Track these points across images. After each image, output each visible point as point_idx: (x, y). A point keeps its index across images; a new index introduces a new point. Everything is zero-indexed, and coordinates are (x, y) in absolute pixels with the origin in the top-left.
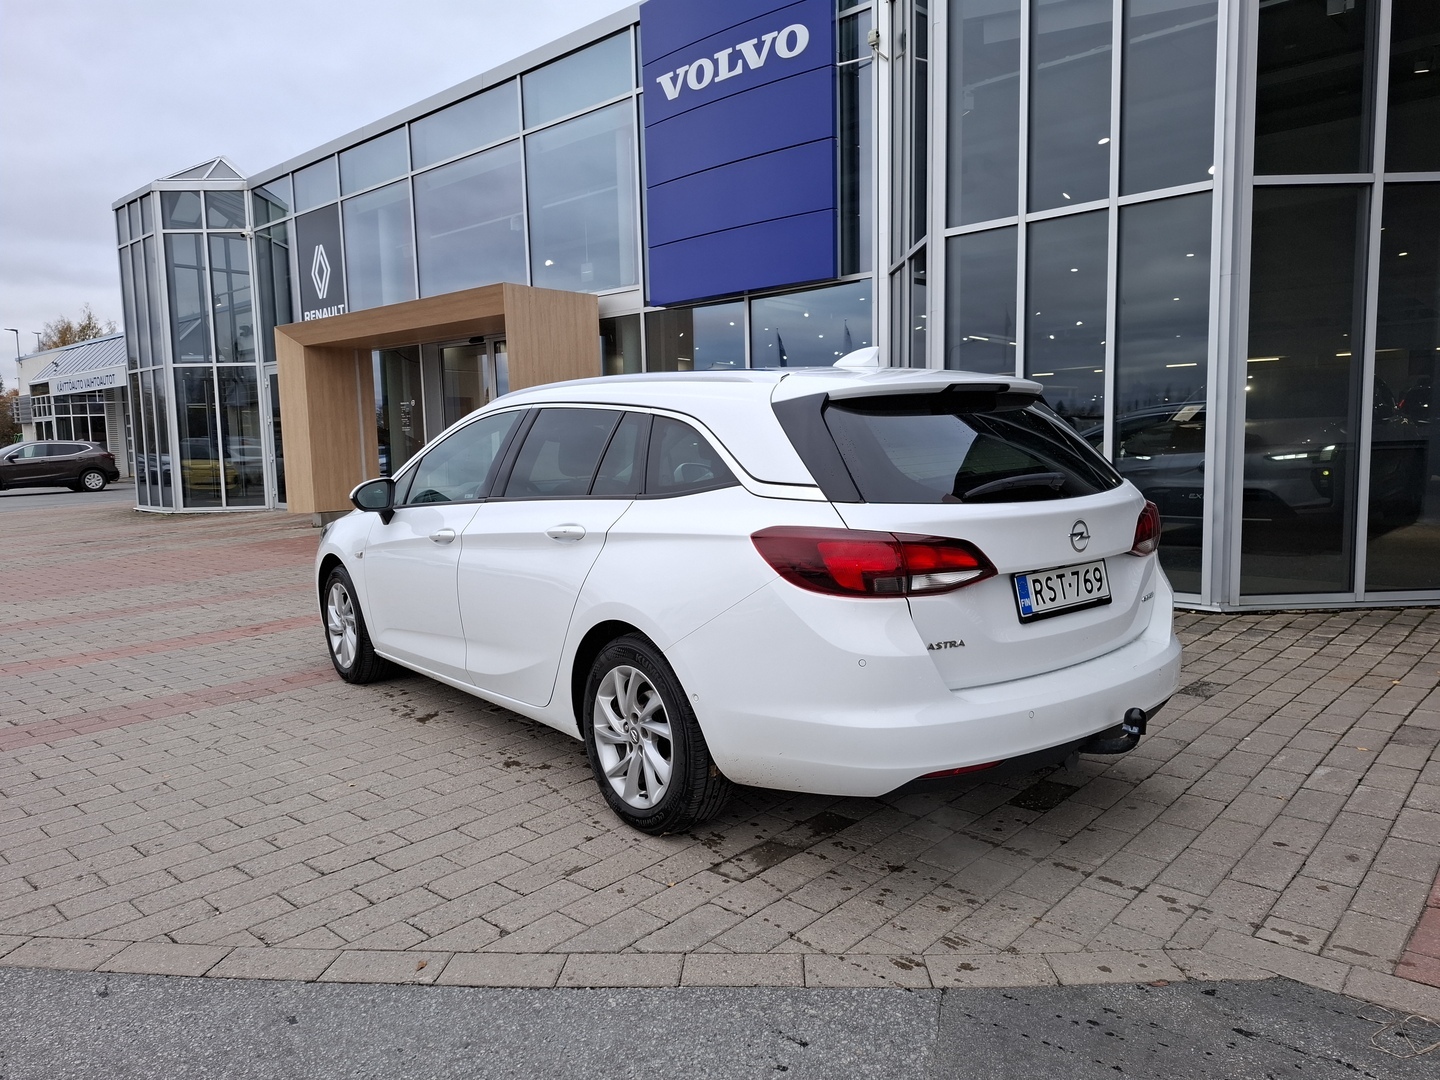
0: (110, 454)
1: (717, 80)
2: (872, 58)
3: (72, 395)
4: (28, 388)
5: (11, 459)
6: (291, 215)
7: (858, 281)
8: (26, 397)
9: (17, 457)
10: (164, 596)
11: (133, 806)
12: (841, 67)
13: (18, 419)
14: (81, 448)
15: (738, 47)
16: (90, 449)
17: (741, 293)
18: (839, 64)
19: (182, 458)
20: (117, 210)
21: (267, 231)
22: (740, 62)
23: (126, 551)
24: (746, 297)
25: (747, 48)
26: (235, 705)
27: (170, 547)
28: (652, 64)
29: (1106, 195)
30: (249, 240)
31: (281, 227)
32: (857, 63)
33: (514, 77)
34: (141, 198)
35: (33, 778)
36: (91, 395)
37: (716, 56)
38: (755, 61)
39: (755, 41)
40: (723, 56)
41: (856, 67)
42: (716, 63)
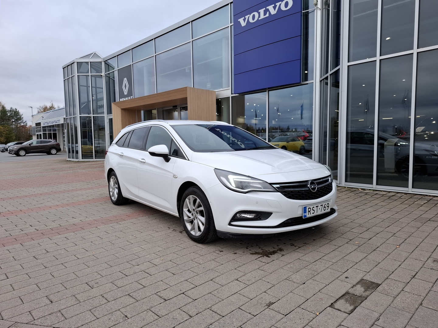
0: (58, 144)
1: (259, 19)
2: (315, 9)
3: (47, 126)
4: (35, 124)
5: (30, 145)
6: (116, 69)
7: (307, 84)
8: (34, 127)
9: (32, 144)
10: (80, 186)
11: (84, 265)
12: (303, 13)
13: (32, 133)
14: (50, 142)
15: (267, 8)
16: (52, 142)
17: (266, 89)
18: (303, 12)
19: (82, 145)
20: (64, 68)
21: (108, 74)
22: (268, 12)
23: (66, 172)
24: (267, 90)
25: (271, 8)
26: (112, 224)
27: (79, 171)
28: (237, 15)
29: (412, 49)
30: (103, 77)
31: (113, 73)
32: (309, 11)
33: (189, 22)
34: (71, 64)
35: (46, 252)
36: (53, 126)
37: (259, 11)
38: (273, 12)
39: (273, 5)
40: (262, 11)
41: (308, 13)
42: (259, 13)
